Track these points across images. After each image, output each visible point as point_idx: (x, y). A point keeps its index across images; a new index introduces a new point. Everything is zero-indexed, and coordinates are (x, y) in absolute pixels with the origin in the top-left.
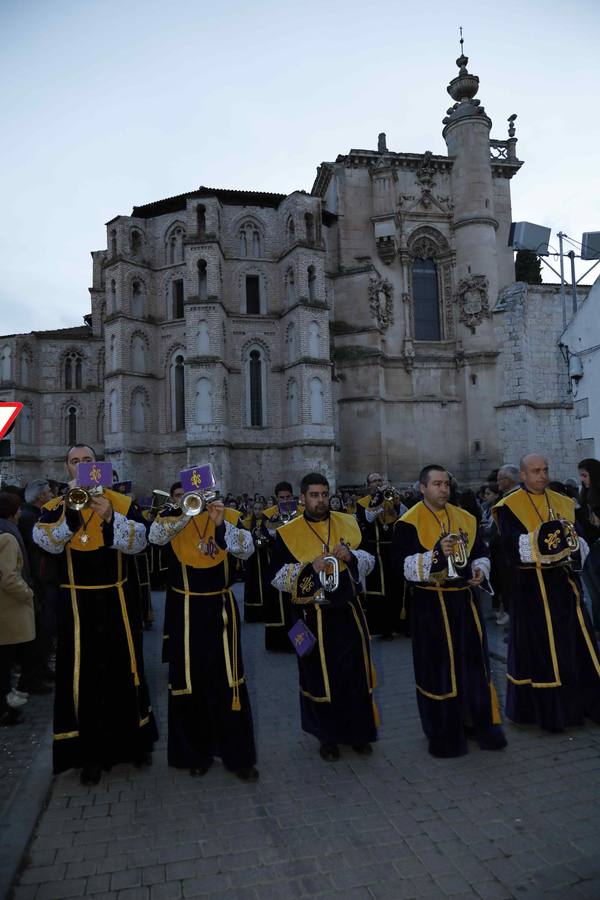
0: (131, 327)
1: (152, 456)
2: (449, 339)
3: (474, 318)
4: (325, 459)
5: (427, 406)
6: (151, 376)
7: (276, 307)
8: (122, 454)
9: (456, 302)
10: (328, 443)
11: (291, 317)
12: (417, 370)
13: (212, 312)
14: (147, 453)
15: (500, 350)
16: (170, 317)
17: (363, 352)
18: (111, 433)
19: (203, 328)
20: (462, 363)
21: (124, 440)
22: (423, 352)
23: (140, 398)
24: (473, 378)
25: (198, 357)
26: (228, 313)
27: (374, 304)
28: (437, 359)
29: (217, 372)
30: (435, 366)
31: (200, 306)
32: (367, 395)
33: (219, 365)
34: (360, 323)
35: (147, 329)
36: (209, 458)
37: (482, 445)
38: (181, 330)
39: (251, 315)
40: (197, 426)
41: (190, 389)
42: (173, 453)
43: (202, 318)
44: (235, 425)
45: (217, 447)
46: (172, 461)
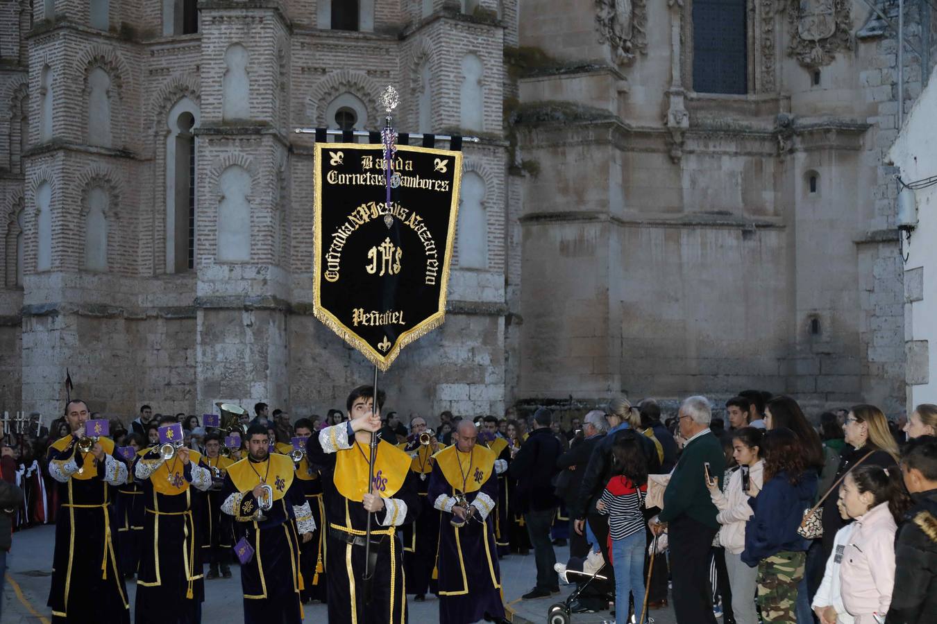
0: (83, 50)
1: (121, 323)
2: (766, 91)
3: (817, 51)
4: (485, 343)
5: (711, 234)
6: (124, 154)
7: (393, 15)
8: (60, 320)
9: (783, 11)
10: (493, 310)
11: (425, 41)
12: (693, 158)
13: (257, 28)
14: (112, 316)
15: (870, 120)
16: (169, 30)
17: (577, 117)
18: (38, 273)
19: (238, 59)
20: (788, 146)
22: (708, 118)
23: (99, 200)
24: (812, 180)
25: (225, 122)
26: (291, 27)
27: (605, 14)
28: (735, 134)
29: (265, 154)
30: (732, 148)
31: (233, 13)
32: (583, 208)
33: (267, 141)
34: (574, 53)
35: (121, 54)
36: (243, 333)
37: (826, 324)
38: (190, 59)
39: (340, 33)
40: (218, 267)
41: (207, 189)
42: (166, 319)
43: (235, 40)
44: (299, 266)
45: (258, 312)
46: (164, 336)
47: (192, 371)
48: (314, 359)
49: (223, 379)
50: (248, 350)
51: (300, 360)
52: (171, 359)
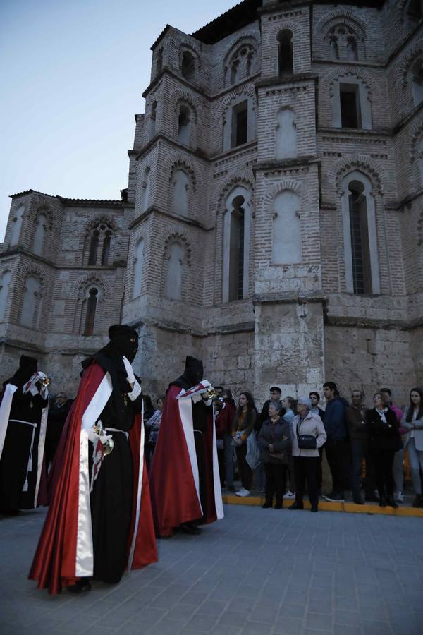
0: (172, 155)
6: (195, 224)
13: (301, 94)
14: (182, 332)
16: (227, 146)
18: (133, 300)
19: (286, 118)
21: (147, 308)
23: (177, 252)
25: (275, 160)
31: (282, 87)
33: (313, 169)
35: (195, 163)
38: (241, 161)
39: (350, 130)
40: (273, 269)
41: (263, 209)
42: (223, 334)
43: (284, 104)
44: (329, 288)
45: (311, 305)
46: (220, 348)
47: (242, 372)
48: (344, 362)
49: (279, 366)
50: (302, 339)
51: (333, 363)
52: (225, 364)
